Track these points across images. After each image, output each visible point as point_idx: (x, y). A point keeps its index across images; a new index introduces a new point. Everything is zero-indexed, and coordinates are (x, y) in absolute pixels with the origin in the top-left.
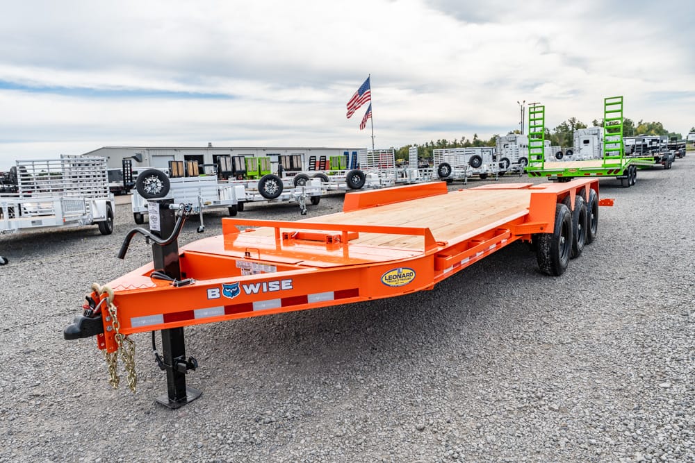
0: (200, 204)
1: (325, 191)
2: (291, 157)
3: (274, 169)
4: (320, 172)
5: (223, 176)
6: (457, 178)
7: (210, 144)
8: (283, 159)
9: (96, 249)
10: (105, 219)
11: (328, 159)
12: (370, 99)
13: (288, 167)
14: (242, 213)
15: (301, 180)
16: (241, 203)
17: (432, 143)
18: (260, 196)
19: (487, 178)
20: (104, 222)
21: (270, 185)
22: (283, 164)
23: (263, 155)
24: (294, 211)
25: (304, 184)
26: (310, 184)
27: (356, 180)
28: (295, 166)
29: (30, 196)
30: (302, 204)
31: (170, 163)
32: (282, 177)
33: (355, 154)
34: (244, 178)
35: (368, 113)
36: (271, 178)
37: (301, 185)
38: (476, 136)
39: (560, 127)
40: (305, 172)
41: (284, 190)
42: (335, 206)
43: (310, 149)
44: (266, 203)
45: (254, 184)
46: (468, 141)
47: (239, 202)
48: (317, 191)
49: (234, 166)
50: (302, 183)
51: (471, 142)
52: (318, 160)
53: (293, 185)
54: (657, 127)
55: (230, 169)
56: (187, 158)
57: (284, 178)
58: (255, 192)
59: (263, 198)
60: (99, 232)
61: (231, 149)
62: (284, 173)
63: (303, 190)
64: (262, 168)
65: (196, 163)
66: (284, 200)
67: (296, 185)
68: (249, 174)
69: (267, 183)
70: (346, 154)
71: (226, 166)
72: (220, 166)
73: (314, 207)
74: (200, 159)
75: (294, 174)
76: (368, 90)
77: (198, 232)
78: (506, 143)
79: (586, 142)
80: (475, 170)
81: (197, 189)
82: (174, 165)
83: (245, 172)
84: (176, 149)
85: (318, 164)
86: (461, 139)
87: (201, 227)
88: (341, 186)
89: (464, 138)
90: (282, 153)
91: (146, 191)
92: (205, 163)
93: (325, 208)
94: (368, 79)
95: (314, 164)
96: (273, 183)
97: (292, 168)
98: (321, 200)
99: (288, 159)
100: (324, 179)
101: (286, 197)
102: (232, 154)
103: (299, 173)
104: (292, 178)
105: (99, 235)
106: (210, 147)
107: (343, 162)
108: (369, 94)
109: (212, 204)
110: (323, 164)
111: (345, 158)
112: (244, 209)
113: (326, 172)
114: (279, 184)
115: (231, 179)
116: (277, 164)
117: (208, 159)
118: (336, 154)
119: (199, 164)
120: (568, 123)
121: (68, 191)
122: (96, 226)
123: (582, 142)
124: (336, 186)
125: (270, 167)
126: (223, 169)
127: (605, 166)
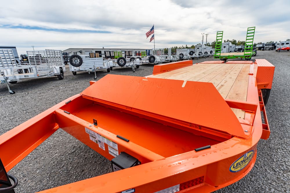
0: (94, 68)
1: (142, 63)
2: (129, 52)
3: (123, 56)
4: (139, 56)
5: (107, 57)
6: (185, 59)
7: (103, 47)
8: (126, 52)
9: (53, 86)
10: (60, 74)
11: (141, 52)
12: (154, 33)
13: (128, 55)
14: (112, 71)
15: (132, 59)
16: (111, 68)
17: (173, 47)
18: (118, 65)
20: (59, 75)
21: (121, 61)
22: (126, 54)
23: (120, 51)
24: (130, 71)
25: (133, 61)
26: (136, 61)
27: (152, 59)
28: (130, 54)
29: (39, 64)
30: (133, 68)
31: (90, 53)
32: (126, 58)
33: (149, 51)
34: (114, 58)
36: (122, 58)
37: (132, 61)
38: (186, 45)
39: (213, 42)
40: (133, 56)
41: (127, 63)
42: (145, 69)
43: (135, 49)
44: (120, 67)
45: (116, 61)
46: (184, 47)
47: (110, 67)
48: (139, 63)
49: (110, 55)
50: (133, 60)
52: (137, 53)
53: (130, 61)
55: (109, 55)
56: (96, 52)
57: (127, 58)
58: (116, 64)
59: (119, 66)
60: (58, 79)
61: (110, 49)
62: (127, 57)
63: (134, 63)
64: (120, 56)
65: (98, 53)
66: (127, 67)
67: (131, 61)
68: (115, 57)
69: (120, 60)
70: (147, 51)
71: (108, 54)
72: (106, 54)
73: (137, 69)
74: (100, 52)
75: (130, 57)
76: (153, 30)
77: (94, 79)
78: (198, 47)
79: (225, 47)
80: (191, 56)
81: (93, 62)
82: (91, 54)
83: (114, 56)
84: (92, 49)
85: (137, 54)
86: (182, 46)
87: (95, 77)
88: (147, 61)
90: (126, 50)
91: (73, 63)
92: (102, 53)
93: (141, 70)
94: (153, 26)
95: (136, 54)
96: (123, 60)
97: (129, 55)
98: (140, 66)
99: (128, 52)
100: (140, 59)
101: (127, 66)
102: (110, 51)
103: (132, 57)
104: (130, 59)
105: (58, 80)
106: (103, 49)
107: (145, 53)
109: (100, 68)
110: (139, 54)
112: (113, 70)
113: (140, 57)
114: (125, 60)
115: (109, 59)
116: (124, 54)
117: (103, 52)
118: (143, 51)
119: (99, 54)
121: (53, 63)
122: (57, 76)
123: (223, 47)
124: (145, 61)
125: (122, 55)
126: (107, 55)
127: (245, 54)
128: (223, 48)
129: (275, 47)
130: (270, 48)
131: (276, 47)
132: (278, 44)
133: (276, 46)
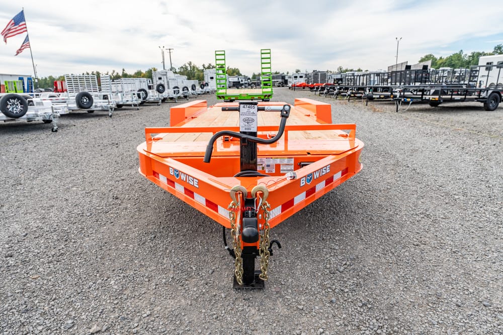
11: (3, 83)
12: (26, 31)
18: (2, 115)
19: (166, 101)
21: (13, 104)
27: (85, 100)
33: (29, 80)
35: (26, 43)
36: (14, 97)
38: (124, 70)
39: (182, 67)
46: (117, 73)
51: (121, 74)
54: (237, 72)
59: (5, 118)
66: (28, 119)
69: (10, 102)
70: (21, 79)
76: (23, 23)
86: (112, 72)
88: (72, 106)
89: (114, 71)
96: (17, 102)
101: (30, 116)
107: (19, 87)
108: (24, 26)
111: (22, 83)
114: (23, 103)
118: (9, 79)
120: (187, 65)
127: (263, 92)
128: (210, 80)
129: (286, 82)
130: (280, 83)
131: (288, 82)
132: (290, 77)
133: (287, 80)
